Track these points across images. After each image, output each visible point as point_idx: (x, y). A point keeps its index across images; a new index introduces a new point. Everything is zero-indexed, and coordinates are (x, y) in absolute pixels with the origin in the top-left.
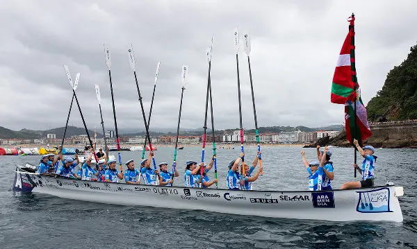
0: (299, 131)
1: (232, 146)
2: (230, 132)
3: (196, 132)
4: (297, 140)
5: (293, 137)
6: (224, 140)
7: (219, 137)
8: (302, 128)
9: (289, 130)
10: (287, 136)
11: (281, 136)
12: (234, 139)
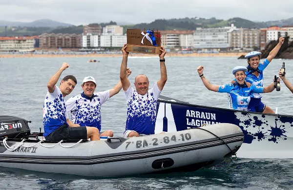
0: (233, 28)
1: (98, 57)
2: (97, 28)
3: (30, 29)
4: (228, 45)
5: (222, 38)
6: (85, 44)
7: (74, 39)
8: (239, 22)
9: (213, 24)
10: (209, 37)
11: (197, 37)
12: (105, 42)
